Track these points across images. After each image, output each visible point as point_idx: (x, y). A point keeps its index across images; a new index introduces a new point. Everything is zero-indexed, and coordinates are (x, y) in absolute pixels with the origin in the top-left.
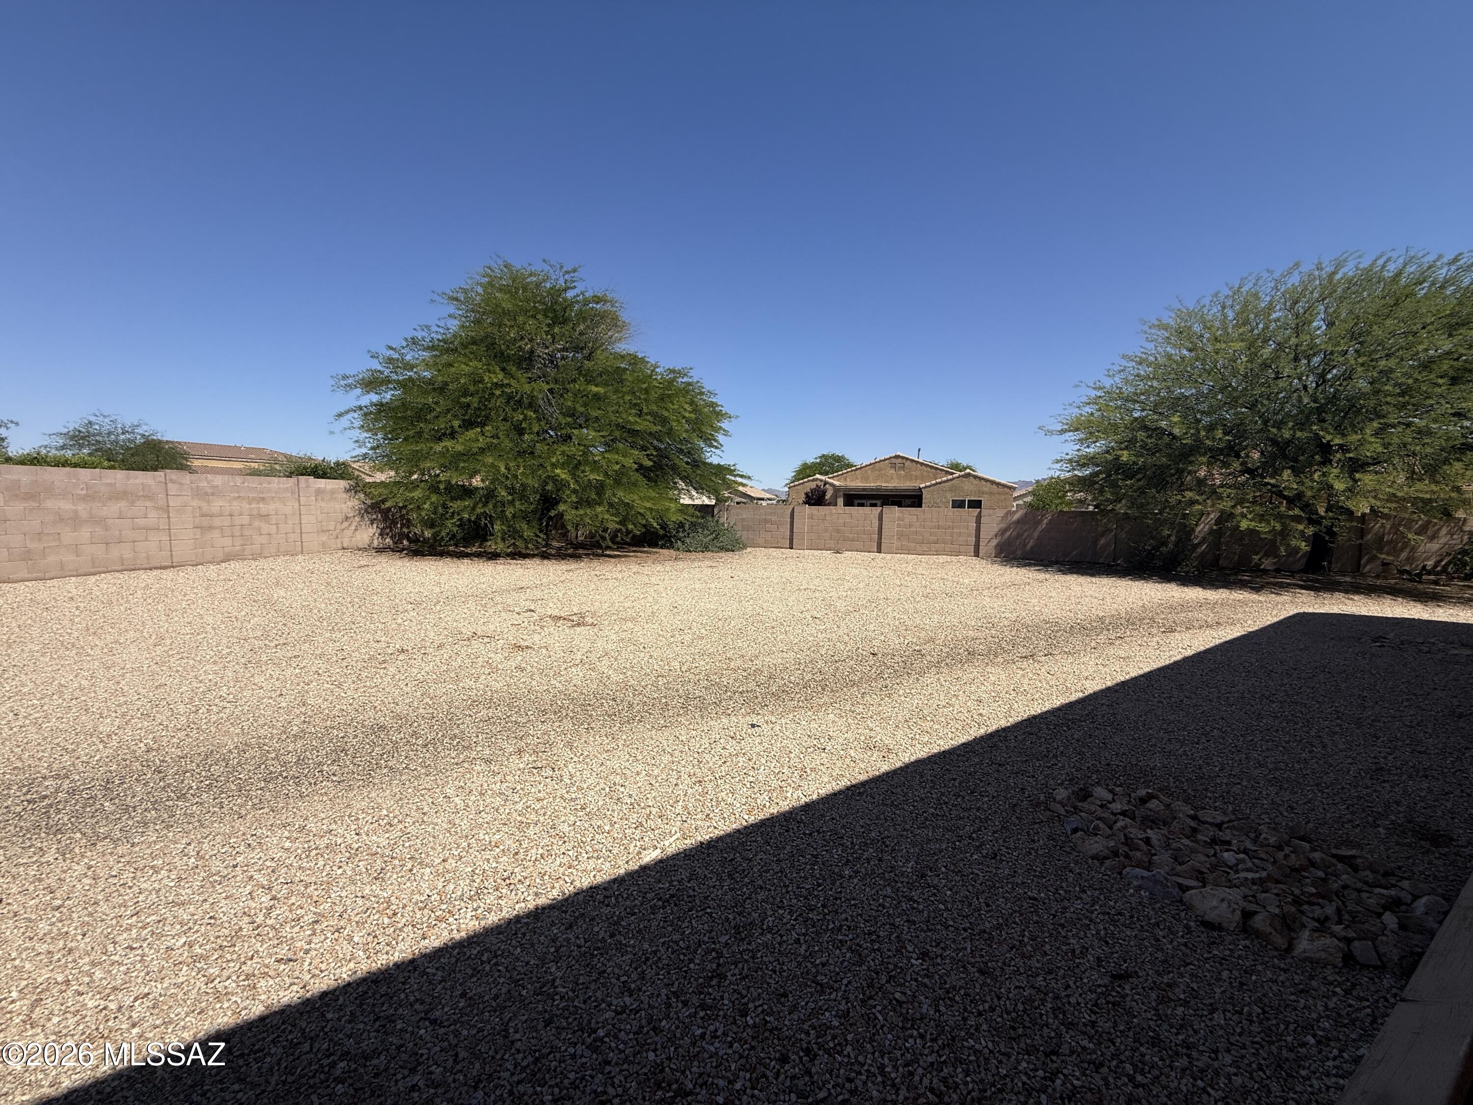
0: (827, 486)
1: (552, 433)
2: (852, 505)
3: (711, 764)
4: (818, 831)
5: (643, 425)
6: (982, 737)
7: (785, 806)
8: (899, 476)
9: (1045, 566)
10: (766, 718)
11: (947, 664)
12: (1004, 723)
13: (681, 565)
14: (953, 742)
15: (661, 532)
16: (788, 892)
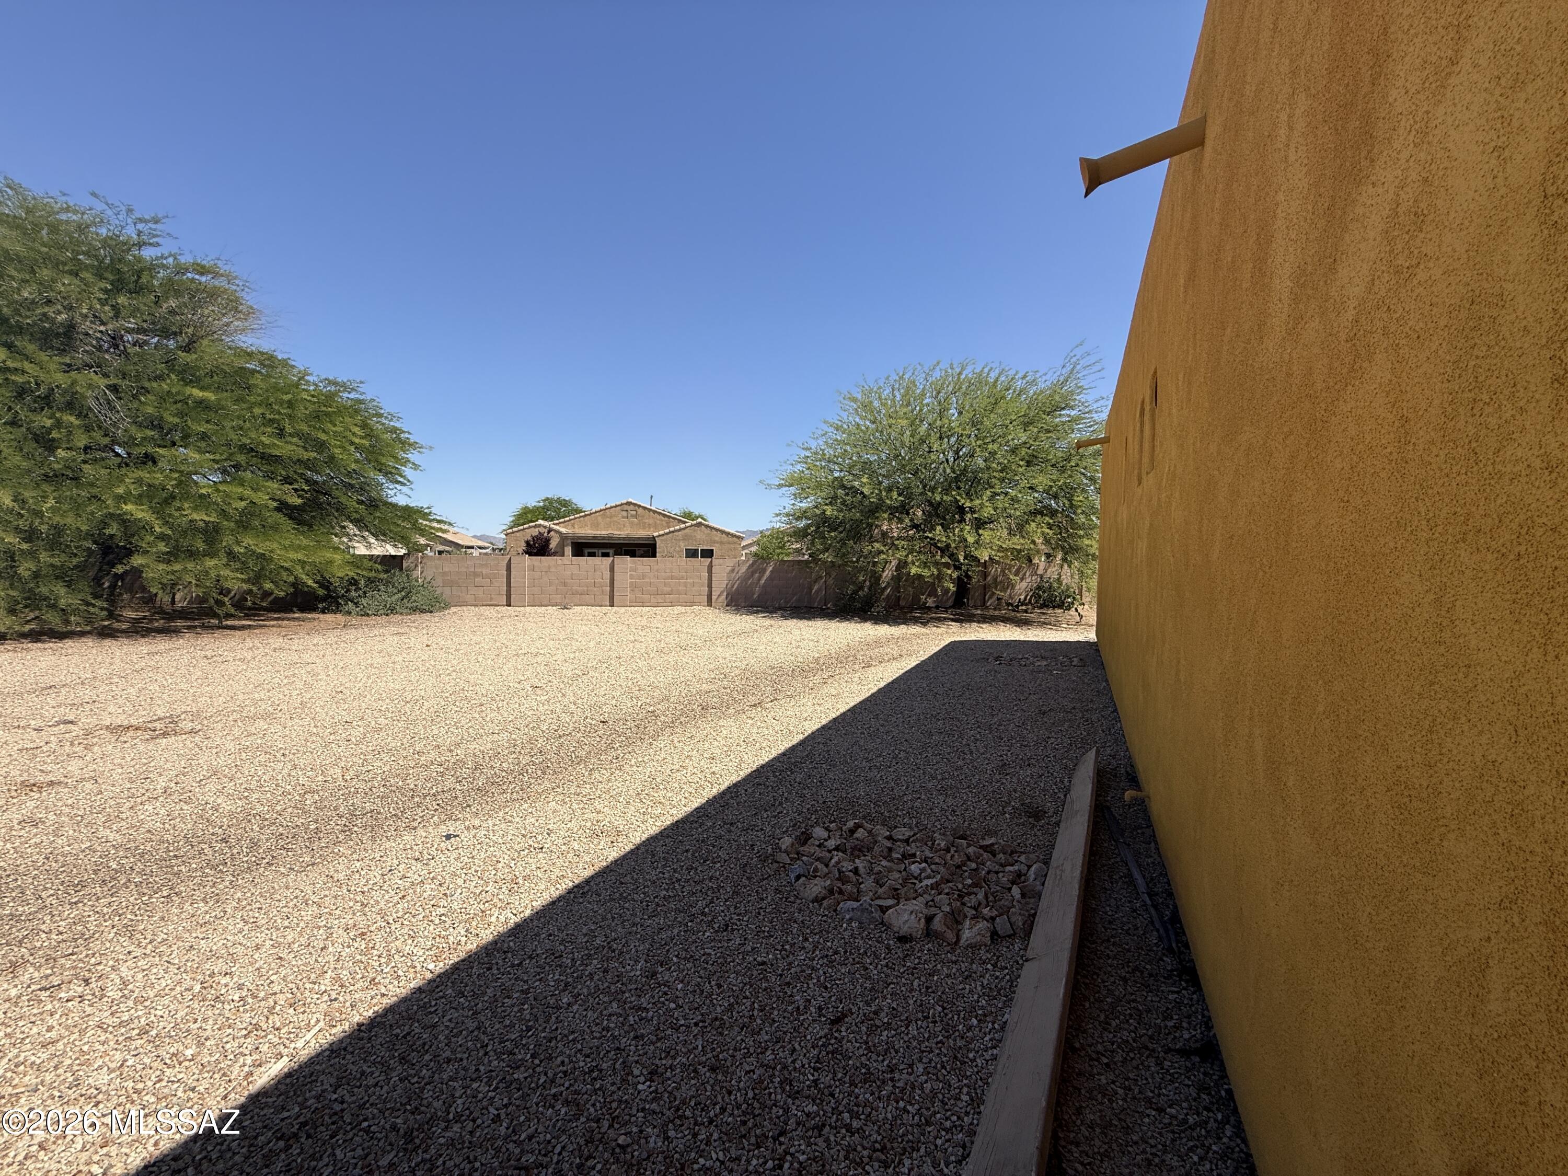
0: (552, 533)
1: (119, 450)
2: (582, 555)
3: (382, 905)
4: (531, 958)
5: (286, 449)
6: (714, 797)
7: (487, 936)
8: (632, 524)
9: (771, 612)
10: (467, 823)
11: (681, 723)
12: (735, 779)
13: (351, 634)
14: (686, 809)
15: (321, 592)
16: (486, 1054)
